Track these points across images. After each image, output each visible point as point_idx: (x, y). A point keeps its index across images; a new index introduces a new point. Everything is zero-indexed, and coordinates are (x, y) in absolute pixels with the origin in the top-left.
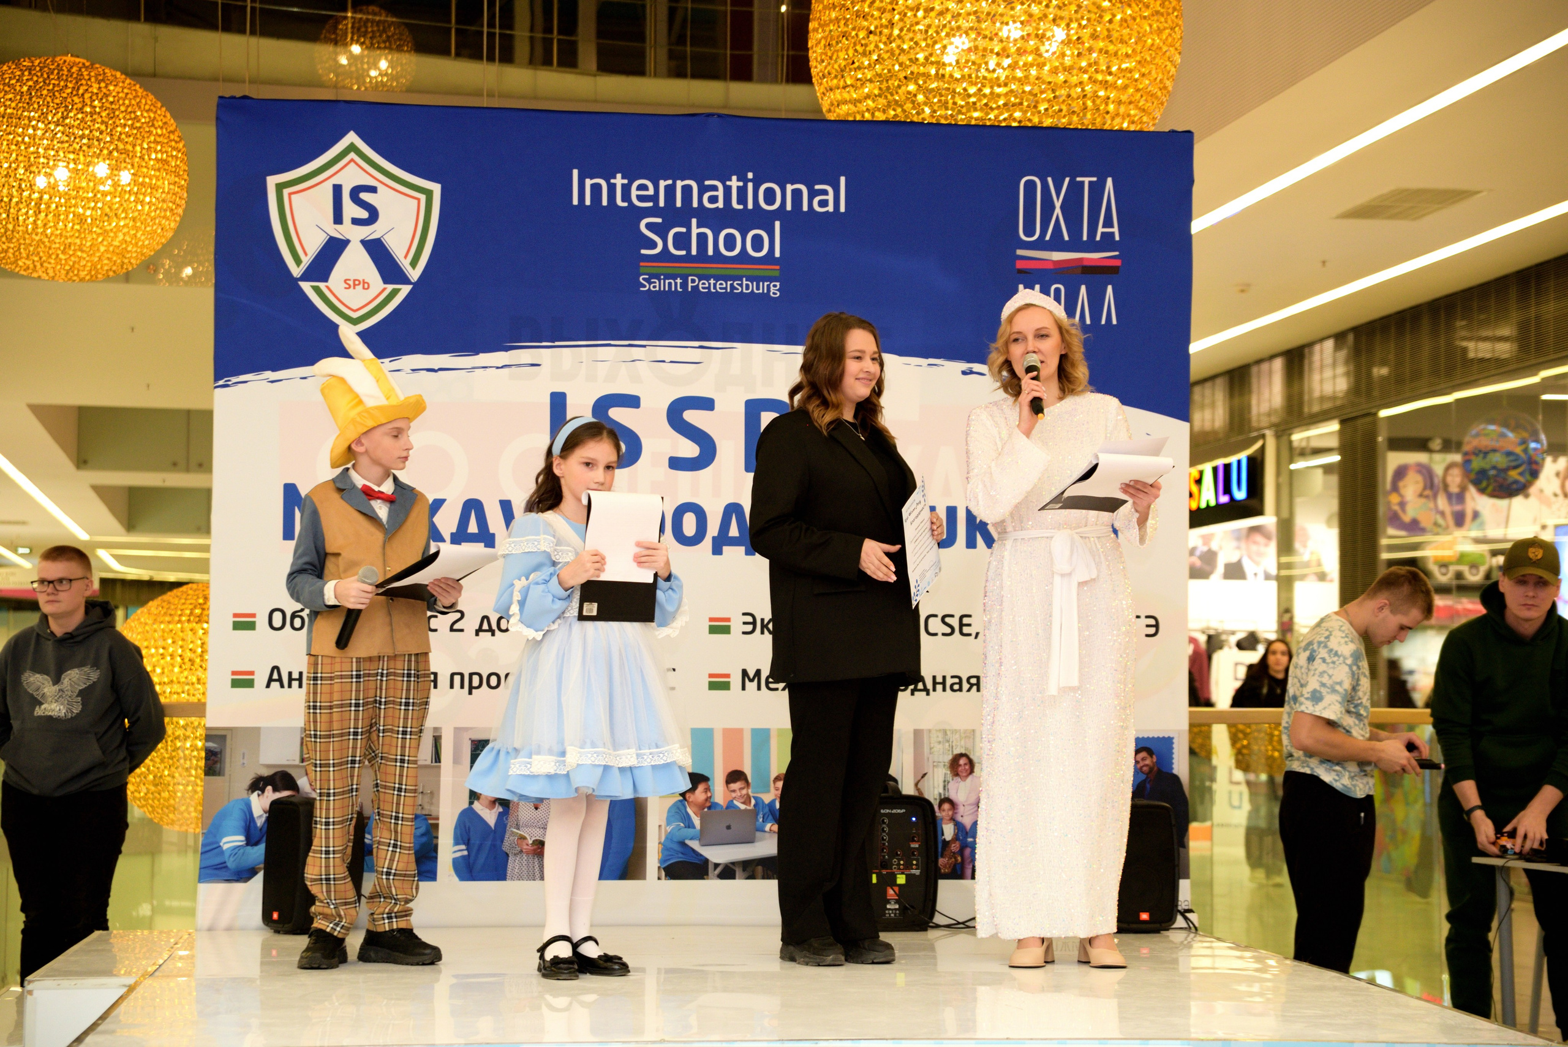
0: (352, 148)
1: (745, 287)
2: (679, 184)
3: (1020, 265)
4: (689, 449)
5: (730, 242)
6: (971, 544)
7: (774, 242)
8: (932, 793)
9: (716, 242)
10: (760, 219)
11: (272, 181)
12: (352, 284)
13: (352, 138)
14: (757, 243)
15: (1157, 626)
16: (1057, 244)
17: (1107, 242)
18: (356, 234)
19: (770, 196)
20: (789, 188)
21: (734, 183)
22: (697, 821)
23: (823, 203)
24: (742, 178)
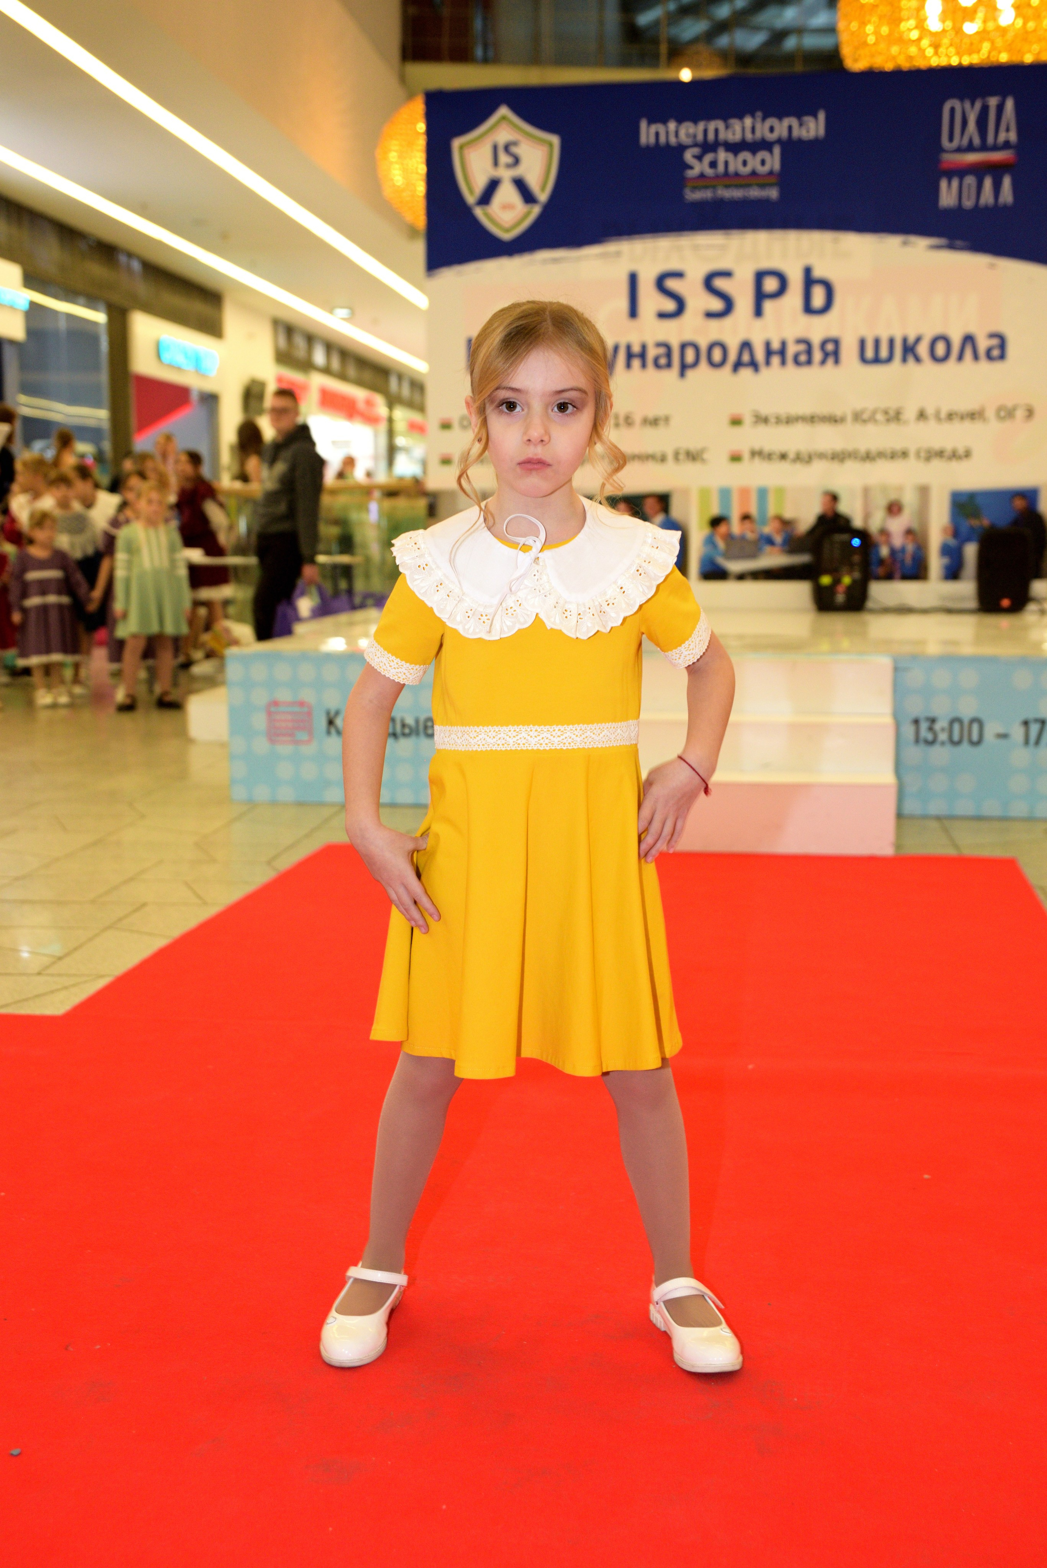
0: (504, 118)
1: (755, 193)
2: (712, 125)
3: (944, 166)
4: (717, 305)
5: (745, 163)
6: (904, 360)
7: (773, 161)
8: (874, 526)
9: (736, 163)
10: (765, 145)
11: (456, 143)
12: (507, 207)
13: (504, 111)
14: (763, 162)
15: (1030, 413)
16: (970, 148)
17: (1007, 145)
18: (506, 175)
19: (772, 129)
20: (786, 122)
21: (748, 121)
22: (721, 544)
23: (808, 132)
24: (753, 116)
